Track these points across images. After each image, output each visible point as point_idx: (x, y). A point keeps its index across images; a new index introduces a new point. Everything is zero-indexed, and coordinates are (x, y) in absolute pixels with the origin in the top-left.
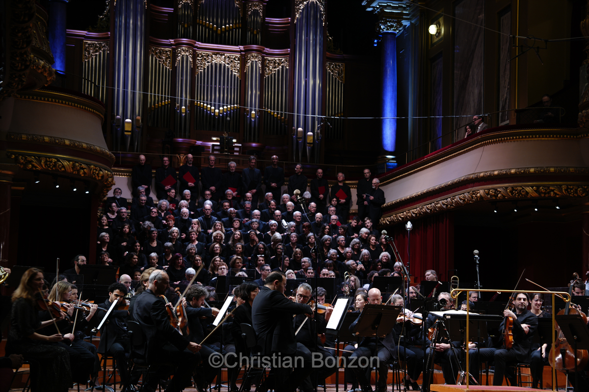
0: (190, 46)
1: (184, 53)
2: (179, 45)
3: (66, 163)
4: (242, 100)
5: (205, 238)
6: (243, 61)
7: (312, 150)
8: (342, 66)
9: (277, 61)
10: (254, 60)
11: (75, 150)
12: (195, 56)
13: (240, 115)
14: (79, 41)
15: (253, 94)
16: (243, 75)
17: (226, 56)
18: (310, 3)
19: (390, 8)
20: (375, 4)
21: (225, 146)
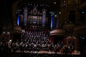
1: (31, 17)
3: (18, 32)
5: (31, 37)
6: (37, 18)
7: (44, 27)
9: (41, 18)
10: (38, 18)
11: (19, 31)
13: (37, 23)
14: (21, 16)
17: (35, 17)
18: (44, 12)
19: (52, 13)
20: (51, 13)
21: (35, 27)
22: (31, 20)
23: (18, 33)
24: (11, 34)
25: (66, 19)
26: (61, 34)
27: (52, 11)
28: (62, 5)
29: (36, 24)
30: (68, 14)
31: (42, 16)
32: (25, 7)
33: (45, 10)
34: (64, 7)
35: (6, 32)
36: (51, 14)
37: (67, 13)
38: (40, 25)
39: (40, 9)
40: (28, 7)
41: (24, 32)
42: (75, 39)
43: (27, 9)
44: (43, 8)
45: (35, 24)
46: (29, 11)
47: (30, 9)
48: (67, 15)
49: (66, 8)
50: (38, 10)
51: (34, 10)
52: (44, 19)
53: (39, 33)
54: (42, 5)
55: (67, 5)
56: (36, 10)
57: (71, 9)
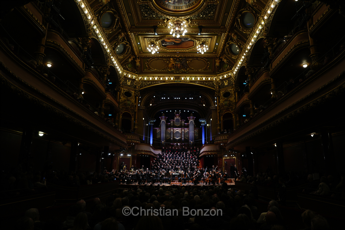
0: (173, 129)
1: (172, 130)
2: (171, 129)
3: (143, 153)
4: (181, 137)
6: (181, 130)
7: (192, 144)
8: (198, 130)
9: (186, 130)
10: (183, 130)
11: (145, 151)
12: (173, 130)
13: (181, 139)
14: (156, 129)
15: (183, 136)
16: (181, 133)
17: (178, 130)
18: (191, 121)
19: (203, 121)
20: (200, 121)
21: (177, 145)
22: (172, 136)
23: (145, 155)
24: (133, 157)
25: (219, 128)
26: (213, 153)
27: (203, 118)
28: (212, 107)
29: (180, 141)
30: (222, 119)
31: (187, 127)
32: (161, 115)
33: (193, 118)
34: (216, 110)
35: (125, 154)
36: (201, 123)
37: (220, 118)
38: (187, 140)
39: (185, 117)
40: (166, 115)
41: (161, 153)
42: (234, 159)
43: (165, 118)
44: (189, 115)
45: (178, 140)
46: (168, 121)
47: (170, 117)
48: (220, 121)
49: (218, 111)
50: (181, 119)
51: (175, 118)
52: (191, 131)
53: (183, 154)
54: (186, 111)
55: (219, 106)
56: (179, 118)
57: (225, 112)
